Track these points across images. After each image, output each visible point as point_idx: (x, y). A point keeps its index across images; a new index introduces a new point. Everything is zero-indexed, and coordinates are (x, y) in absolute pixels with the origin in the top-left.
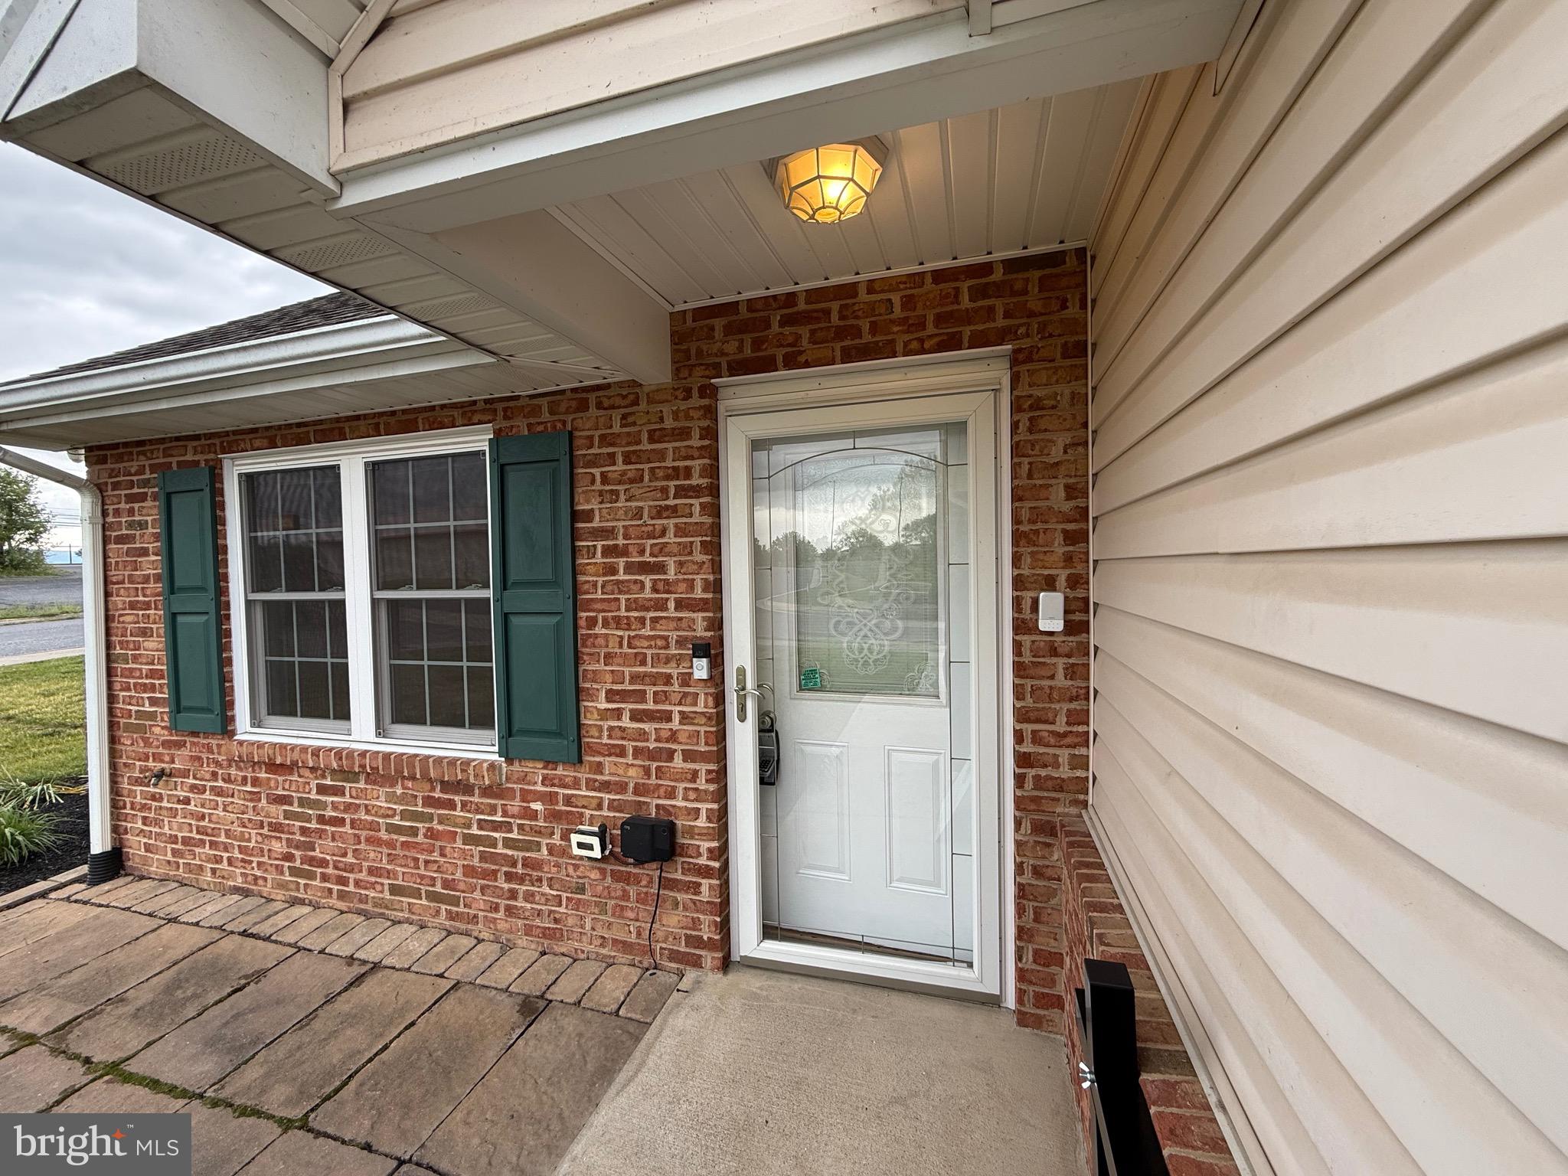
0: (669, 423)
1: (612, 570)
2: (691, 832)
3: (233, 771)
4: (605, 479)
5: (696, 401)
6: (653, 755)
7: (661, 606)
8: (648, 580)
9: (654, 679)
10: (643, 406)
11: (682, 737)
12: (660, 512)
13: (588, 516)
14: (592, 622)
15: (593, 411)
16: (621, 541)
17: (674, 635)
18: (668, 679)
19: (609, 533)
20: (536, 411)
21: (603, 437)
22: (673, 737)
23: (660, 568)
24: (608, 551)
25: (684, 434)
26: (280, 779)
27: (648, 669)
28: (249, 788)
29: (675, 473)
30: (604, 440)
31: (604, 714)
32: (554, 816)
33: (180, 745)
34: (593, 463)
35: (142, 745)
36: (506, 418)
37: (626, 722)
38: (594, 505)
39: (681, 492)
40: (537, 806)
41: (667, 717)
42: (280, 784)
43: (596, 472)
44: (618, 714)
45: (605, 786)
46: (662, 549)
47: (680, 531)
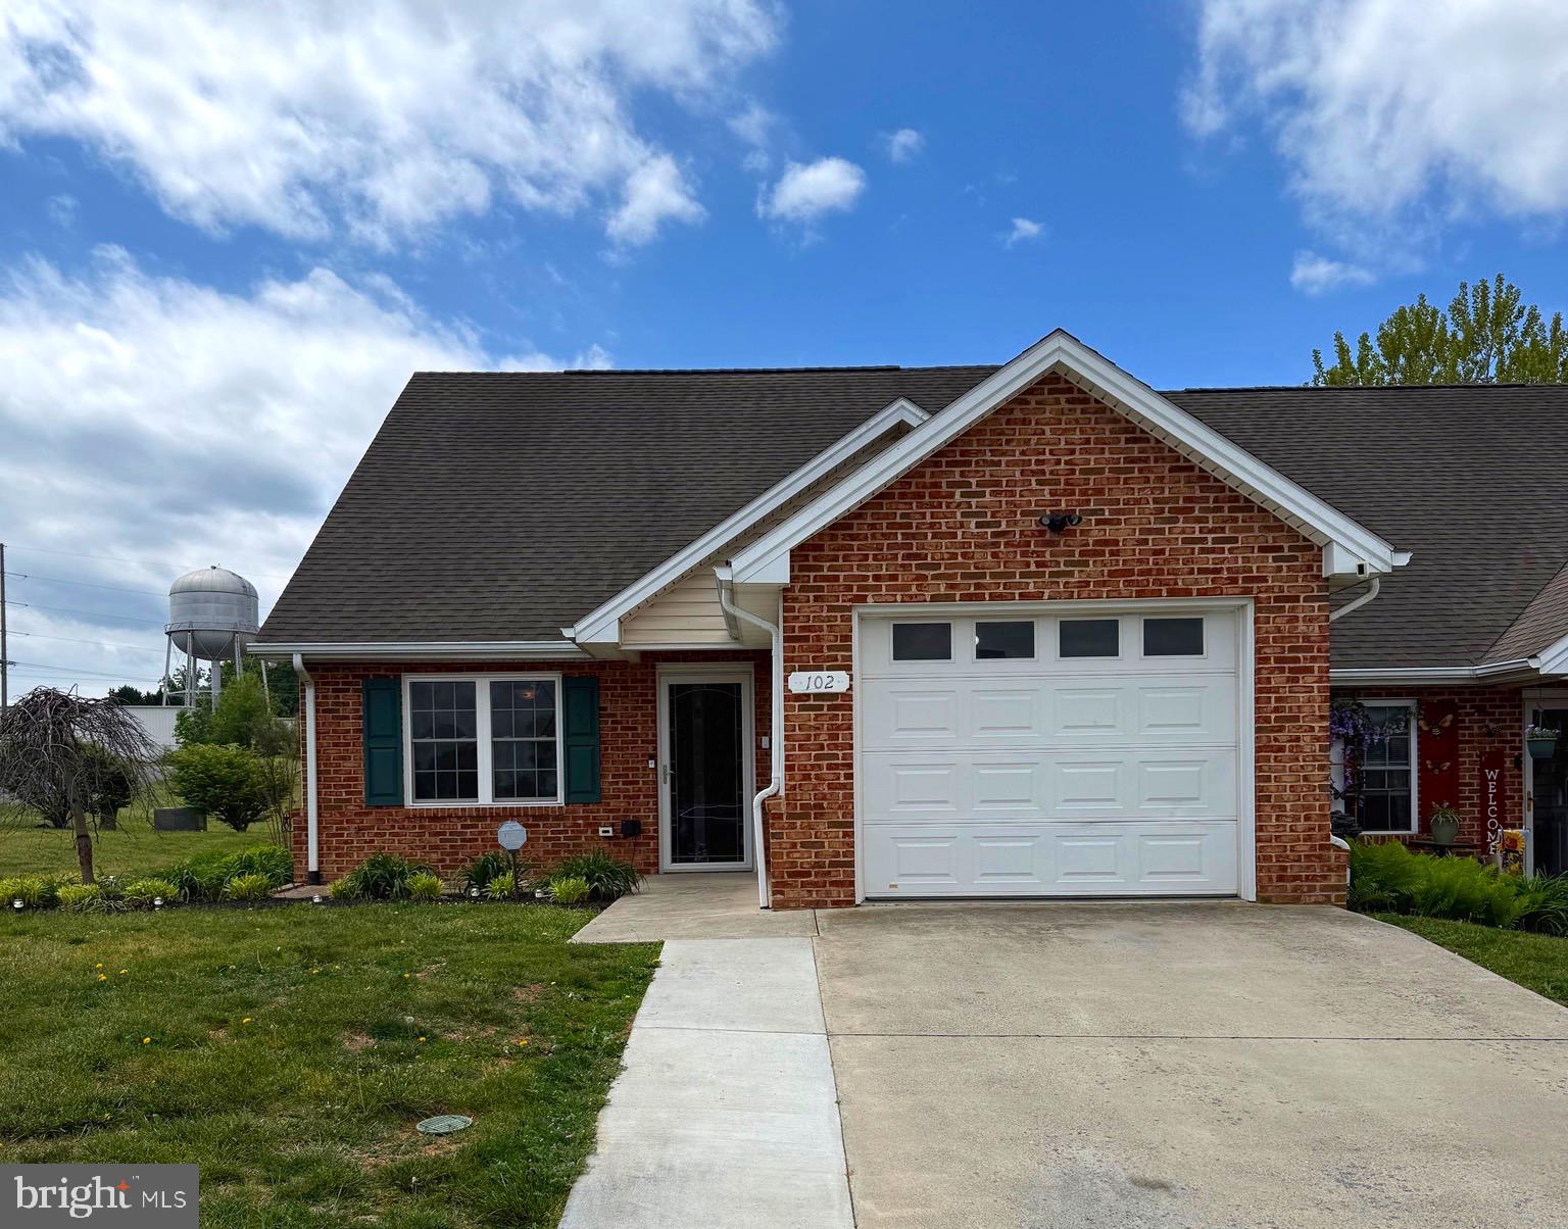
0: (639, 677)
1: (616, 729)
2: (646, 824)
3: (406, 823)
4: (612, 696)
5: (650, 670)
6: (630, 797)
7: (636, 742)
8: (630, 733)
9: (632, 769)
10: (629, 669)
11: (644, 790)
12: (635, 708)
13: (605, 709)
14: (607, 749)
15: (608, 670)
16: (619, 719)
17: (640, 753)
18: (638, 769)
19: (614, 715)
20: (583, 668)
21: (611, 680)
22: (640, 790)
23: (636, 729)
24: (613, 722)
25: (645, 681)
26: (438, 824)
27: (630, 765)
28: (417, 830)
29: (641, 695)
30: (612, 681)
31: (611, 783)
32: (589, 825)
33: (367, 814)
34: (608, 688)
35: (338, 815)
36: (569, 669)
37: (620, 786)
38: (608, 705)
39: (643, 701)
40: (580, 822)
41: (637, 783)
42: (438, 827)
43: (609, 693)
44: (617, 783)
45: (611, 811)
46: (636, 722)
47: (643, 716)
